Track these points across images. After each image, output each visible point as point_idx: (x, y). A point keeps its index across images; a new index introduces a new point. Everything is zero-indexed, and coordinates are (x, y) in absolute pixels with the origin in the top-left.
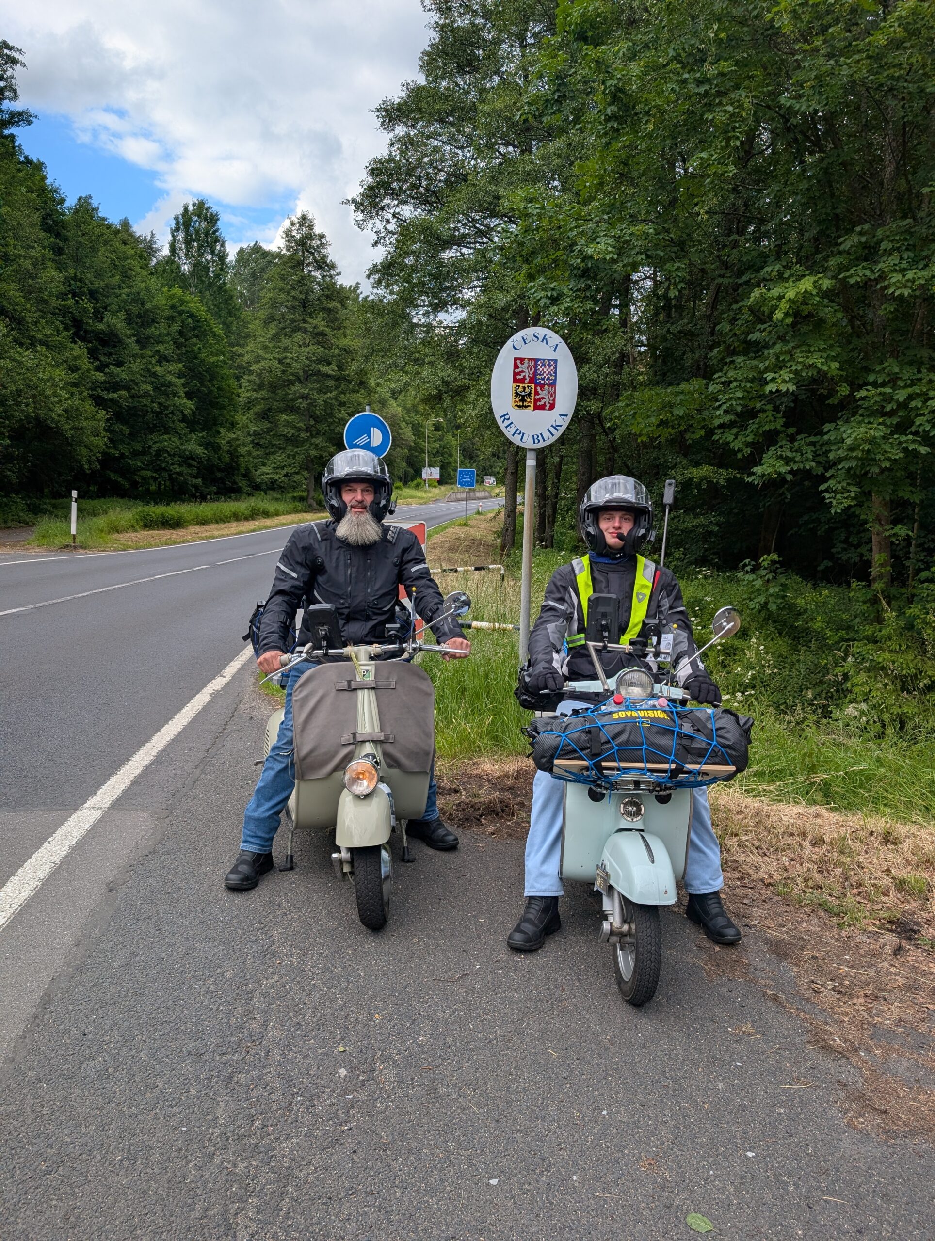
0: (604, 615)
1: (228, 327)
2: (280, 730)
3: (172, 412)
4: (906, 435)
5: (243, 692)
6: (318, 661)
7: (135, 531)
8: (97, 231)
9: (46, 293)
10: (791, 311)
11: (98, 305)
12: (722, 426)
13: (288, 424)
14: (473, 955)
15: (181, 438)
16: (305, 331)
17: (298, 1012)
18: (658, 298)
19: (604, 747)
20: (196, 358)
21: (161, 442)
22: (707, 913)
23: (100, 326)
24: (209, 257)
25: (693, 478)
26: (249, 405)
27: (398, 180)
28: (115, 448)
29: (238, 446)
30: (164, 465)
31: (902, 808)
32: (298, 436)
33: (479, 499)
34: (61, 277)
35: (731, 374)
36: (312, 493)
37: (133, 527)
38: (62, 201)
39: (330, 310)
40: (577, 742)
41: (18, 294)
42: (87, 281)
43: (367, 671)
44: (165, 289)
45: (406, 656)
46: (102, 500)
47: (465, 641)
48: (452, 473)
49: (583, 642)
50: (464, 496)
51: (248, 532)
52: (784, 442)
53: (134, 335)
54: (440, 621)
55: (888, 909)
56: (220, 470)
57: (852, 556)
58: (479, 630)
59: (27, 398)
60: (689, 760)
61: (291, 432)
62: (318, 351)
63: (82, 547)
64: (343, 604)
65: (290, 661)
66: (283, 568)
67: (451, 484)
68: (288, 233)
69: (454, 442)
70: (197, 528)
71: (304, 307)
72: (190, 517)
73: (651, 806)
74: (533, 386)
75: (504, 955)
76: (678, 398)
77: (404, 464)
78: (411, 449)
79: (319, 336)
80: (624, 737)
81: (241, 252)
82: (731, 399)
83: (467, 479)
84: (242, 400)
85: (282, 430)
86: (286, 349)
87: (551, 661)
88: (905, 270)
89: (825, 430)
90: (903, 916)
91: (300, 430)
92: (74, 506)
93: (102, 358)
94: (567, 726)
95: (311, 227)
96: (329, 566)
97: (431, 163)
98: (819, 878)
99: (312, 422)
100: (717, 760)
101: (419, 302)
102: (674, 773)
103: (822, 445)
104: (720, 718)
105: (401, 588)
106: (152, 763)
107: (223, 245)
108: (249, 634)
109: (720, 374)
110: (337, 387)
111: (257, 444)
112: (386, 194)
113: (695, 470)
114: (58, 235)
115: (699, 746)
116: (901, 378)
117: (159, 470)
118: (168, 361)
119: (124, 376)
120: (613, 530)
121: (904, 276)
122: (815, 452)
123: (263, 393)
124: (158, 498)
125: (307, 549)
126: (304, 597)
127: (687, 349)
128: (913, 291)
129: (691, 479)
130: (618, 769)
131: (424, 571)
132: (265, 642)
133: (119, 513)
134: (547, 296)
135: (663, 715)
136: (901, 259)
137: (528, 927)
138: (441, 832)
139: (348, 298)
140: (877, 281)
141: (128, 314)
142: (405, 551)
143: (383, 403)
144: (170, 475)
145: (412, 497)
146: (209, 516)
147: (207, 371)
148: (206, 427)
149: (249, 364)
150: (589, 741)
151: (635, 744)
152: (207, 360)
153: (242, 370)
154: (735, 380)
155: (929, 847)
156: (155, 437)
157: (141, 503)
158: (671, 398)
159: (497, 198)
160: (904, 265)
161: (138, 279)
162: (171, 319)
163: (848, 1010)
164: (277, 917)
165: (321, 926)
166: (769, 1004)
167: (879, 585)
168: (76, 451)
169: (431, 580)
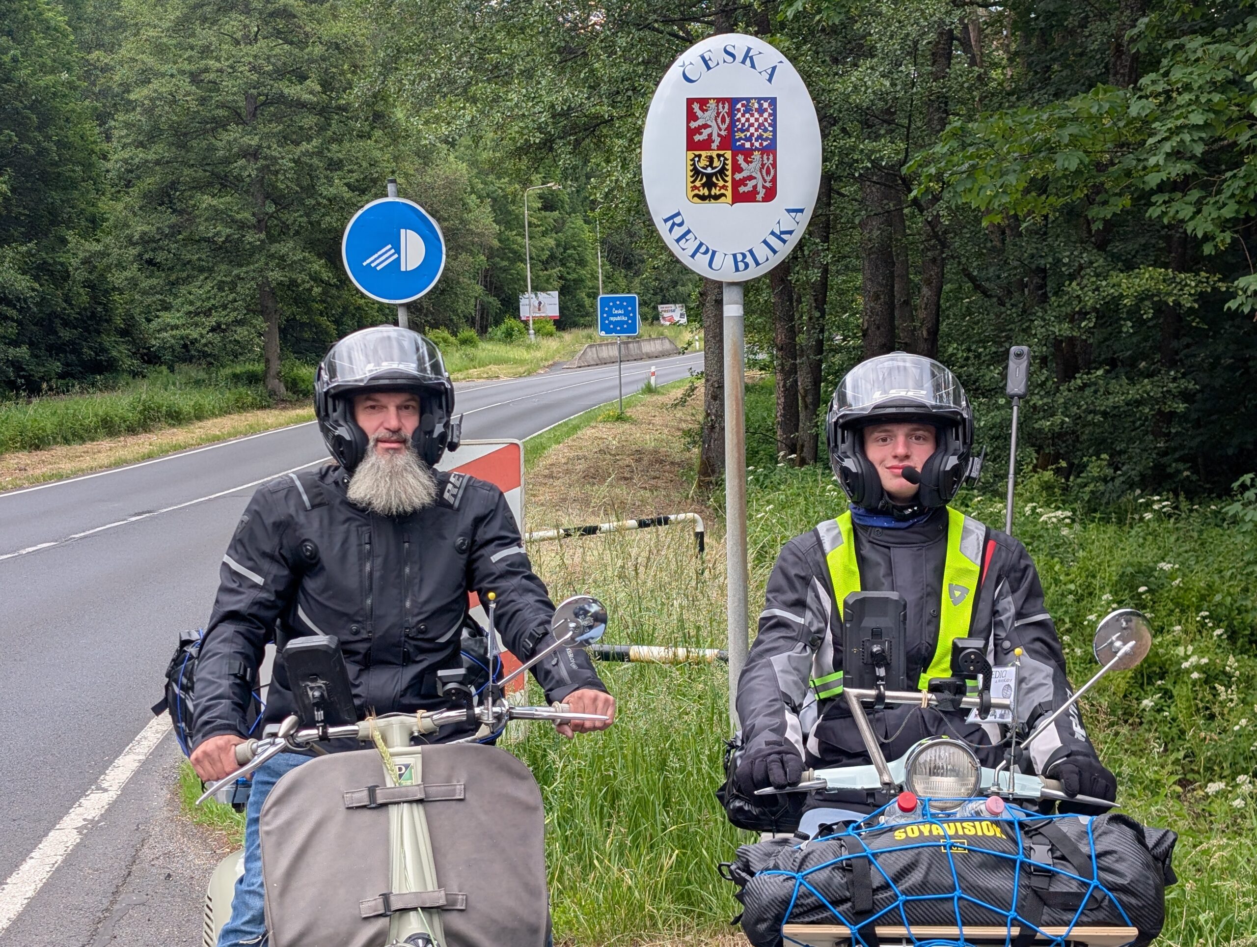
0: (877, 634)
1: (76, 7)
2: (237, 896)
5: (146, 822)
6: (309, 750)
12: (1161, 188)
13: (216, 215)
19: (880, 896)
20: (8, 80)
25: (1121, 296)
29: (108, 268)
32: (240, 240)
33: (650, 357)
35: (1177, 74)
36: (276, 366)
40: (825, 888)
43: (407, 767)
45: (484, 731)
47: (602, 695)
48: (587, 302)
49: (839, 690)
50: (614, 352)
51: (137, 460)
54: (549, 656)
56: (66, 324)
58: (645, 664)
60: (1045, 918)
61: (223, 231)
62: (277, 51)
64: (357, 633)
65: (254, 754)
66: (235, 566)
67: (585, 326)
69: (587, 234)
70: (24, 458)
74: (728, 154)
76: (1067, 131)
77: (479, 289)
78: (491, 254)
79: (279, 20)
80: (916, 877)
82: (1179, 129)
83: (618, 315)
84: (114, 165)
85: (204, 229)
86: (206, 51)
87: (781, 729)
91: (242, 226)
94: (806, 857)
96: (329, 556)
99: (271, 208)
100: (1101, 915)
102: (1018, 944)
104: (1105, 833)
105: (473, 596)
108: (166, 699)
109: (1153, 76)
110: (322, 129)
111: (150, 262)
115: (1065, 889)
120: (895, 463)
123: (159, 150)
125: (284, 526)
126: (278, 621)
130: (909, 940)
131: (518, 559)
132: (205, 718)
135: (994, 831)
142: (479, 521)
145: (500, 362)
146: (49, 428)
147: (33, 107)
148: (33, 231)
149: (127, 88)
150: (850, 885)
151: (940, 889)
152: (32, 83)
153: (109, 102)
154: (1187, 88)
158: (1050, 134)
169: (532, 578)
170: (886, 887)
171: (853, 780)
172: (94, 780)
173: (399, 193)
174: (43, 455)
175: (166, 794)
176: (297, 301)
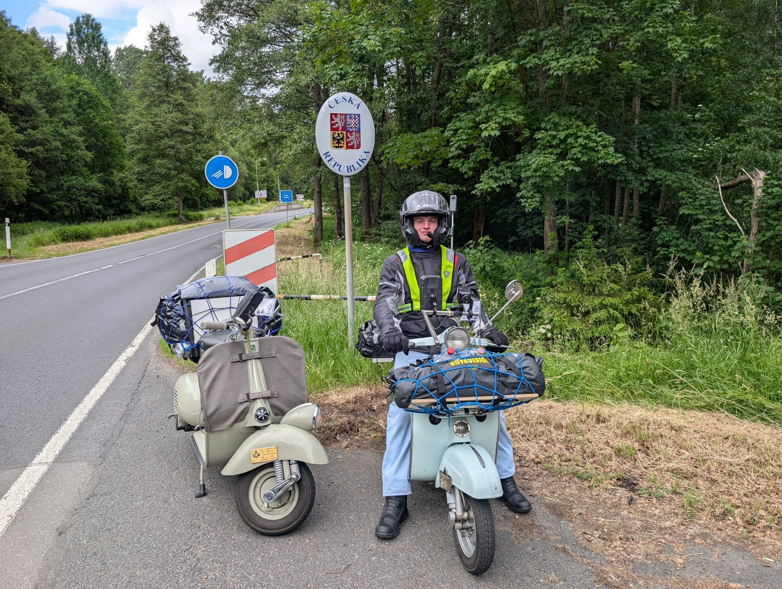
1: (113, 101)
3: (77, 160)
4: (566, 160)
5: (149, 357)
7: (56, 244)
8: (11, 35)
10: (494, 83)
11: (16, 87)
12: (453, 157)
13: (161, 166)
14: (351, 548)
15: (85, 178)
16: (169, 103)
19: (448, 387)
20: (92, 123)
21: (70, 181)
22: (507, 492)
23: (18, 102)
24: (96, 53)
26: (132, 154)
28: (36, 187)
29: (127, 182)
30: (74, 197)
32: (169, 173)
33: (295, 209)
35: (458, 124)
36: (181, 211)
37: (54, 241)
39: (185, 88)
40: (428, 385)
42: (6, 71)
43: (253, 346)
44: (65, 76)
46: (29, 223)
48: (275, 193)
50: (285, 208)
51: (139, 240)
52: (492, 167)
53: (45, 108)
55: (615, 470)
56: (115, 198)
57: (528, 233)
58: (317, 301)
60: (506, 392)
61: (164, 171)
62: (179, 116)
63: (16, 258)
67: (275, 200)
68: (151, 37)
69: (275, 173)
70: (102, 239)
71: (167, 87)
72: (95, 232)
74: (345, 133)
76: (426, 140)
77: (243, 189)
78: (246, 179)
79: (179, 107)
80: (460, 379)
81: (119, 50)
82: (459, 140)
83: (286, 197)
84: (127, 150)
85: (158, 170)
86: (156, 115)
87: (393, 324)
88: (559, 59)
89: (518, 159)
90: (625, 474)
91: (170, 169)
92: (8, 229)
93: (21, 124)
94: (419, 374)
95: (167, 32)
98: (567, 454)
99: (178, 164)
100: (525, 390)
101: (247, 82)
102: (496, 402)
103: (515, 168)
106: (85, 420)
107: (105, 45)
109: (451, 124)
110: (194, 140)
111: (141, 180)
112: (219, 9)
113: (433, 186)
115: (512, 381)
116: (560, 125)
117: (71, 200)
118: (71, 125)
119: (39, 136)
120: (424, 230)
121: (558, 62)
122: (511, 173)
123: (142, 145)
124: (71, 219)
127: (423, 110)
128: (564, 71)
133: (43, 232)
134: (337, 74)
135: (485, 361)
136: (556, 52)
137: (389, 521)
139: (197, 80)
140: (543, 65)
141: (39, 92)
143: (227, 149)
144: (79, 204)
145: (250, 210)
146: (110, 230)
147: (101, 131)
148: (102, 170)
149: (131, 126)
150: (437, 383)
151: (469, 383)
152: (100, 124)
153: (126, 130)
154: (461, 128)
155: (626, 423)
156: (65, 178)
157: (58, 224)
158: (421, 140)
159: (296, 12)
160: (558, 56)
161: (44, 68)
162: (71, 96)
163: (613, 551)
164: (198, 537)
165: (234, 539)
166: (562, 555)
167: (552, 252)
168: (6, 190)
170: (450, 383)
171: (424, 342)
172: (130, 343)
173: (223, 154)
176: (187, 192)
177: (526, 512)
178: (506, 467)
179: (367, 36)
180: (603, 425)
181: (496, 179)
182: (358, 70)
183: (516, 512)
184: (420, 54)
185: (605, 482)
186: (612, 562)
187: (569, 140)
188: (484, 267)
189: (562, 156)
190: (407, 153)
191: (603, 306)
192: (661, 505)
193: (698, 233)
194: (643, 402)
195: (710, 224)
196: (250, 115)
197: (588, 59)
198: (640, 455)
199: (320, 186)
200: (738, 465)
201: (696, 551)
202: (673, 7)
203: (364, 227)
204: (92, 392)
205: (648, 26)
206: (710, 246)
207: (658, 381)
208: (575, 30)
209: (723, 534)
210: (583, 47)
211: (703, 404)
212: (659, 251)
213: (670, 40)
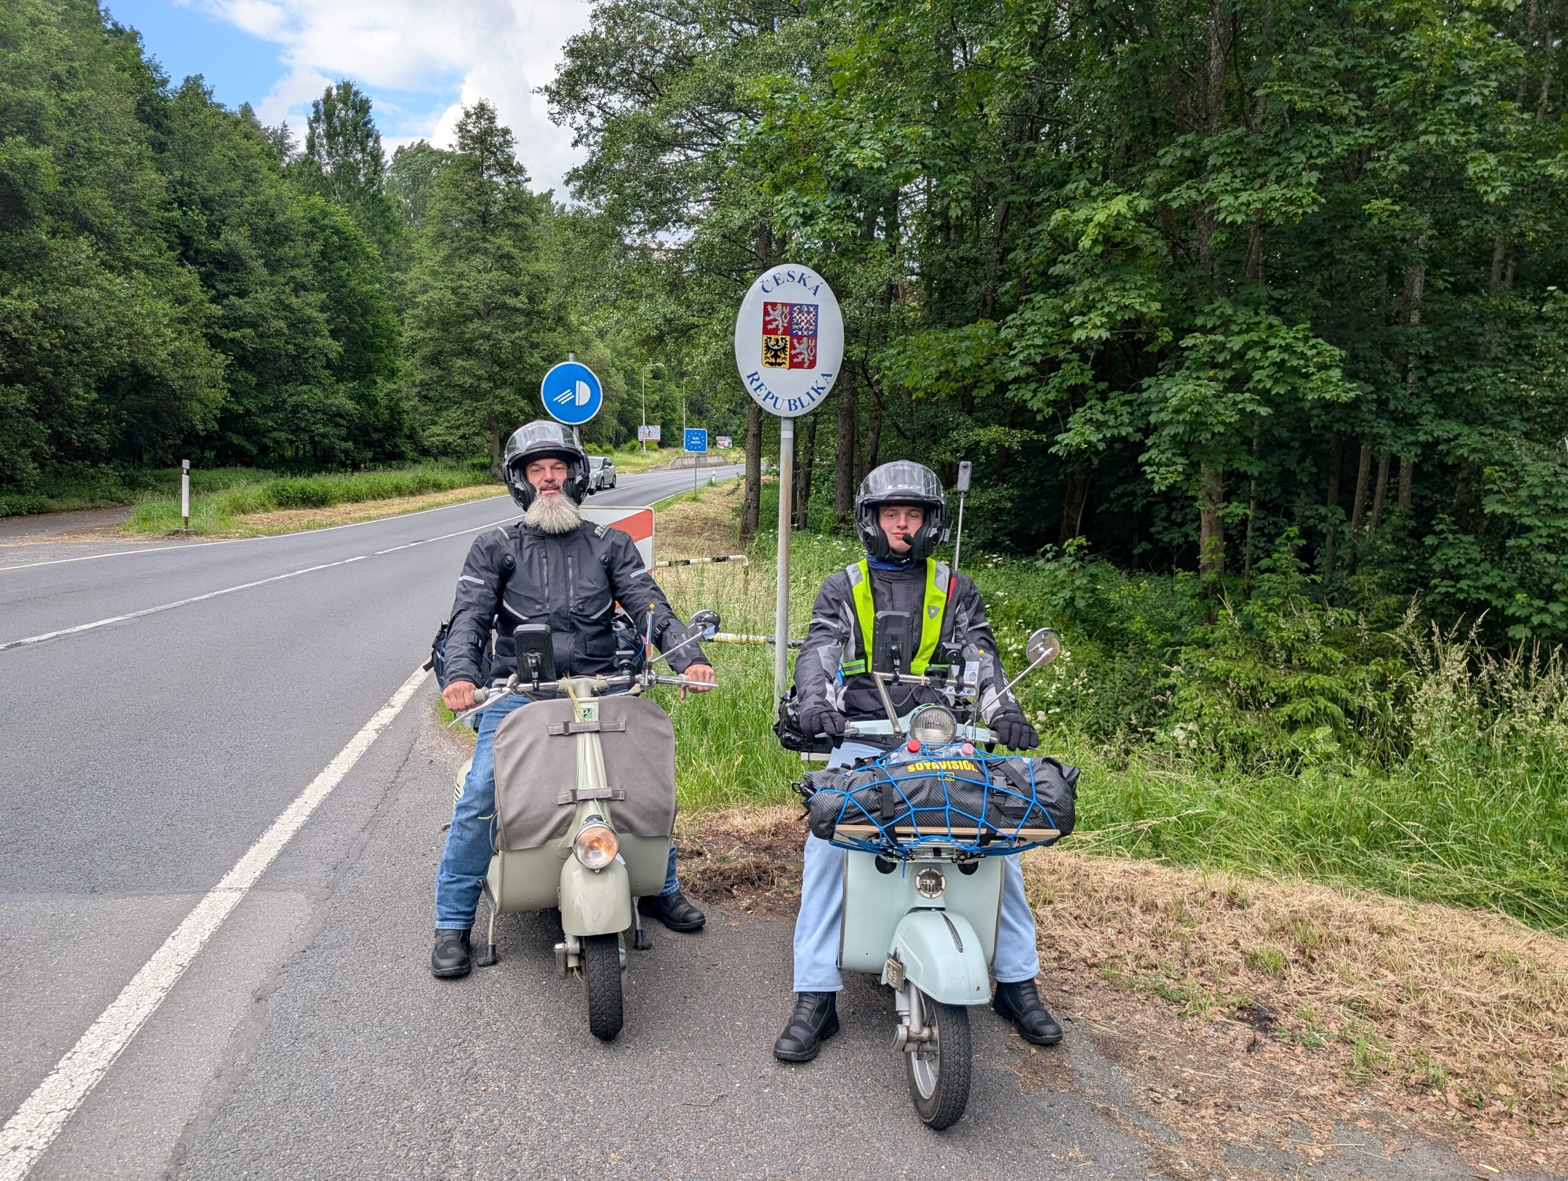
0: (895, 639)
1: (385, 246)
3: (313, 357)
4: (1243, 393)
5: (418, 727)
7: (267, 510)
8: (211, 122)
9: (144, 202)
10: (1101, 238)
11: (213, 217)
12: (1016, 380)
13: (465, 371)
14: (730, 1070)
15: (325, 390)
16: (486, 252)
17: (510, 1155)
18: (934, 216)
19: (899, 808)
20: (344, 286)
21: (299, 395)
22: (1020, 1006)
23: (216, 245)
24: (359, 156)
25: (980, 441)
26: (413, 348)
27: (604, 65)
28: (239, 403)
29: (400, 399)
30: (303, 425)
31: (1248, 859)
32: (478, 386)
33: (712, 465)
34: (163, 180)
35: (1028, 315)
37: (263, 505)
38: (164, 82)
39: (517, 226)
40: (864, 802)
41: (106, 203)
42: (198, 187)
43: (589, 710)
44: (302, 198)
46: (222, 470)
47: (708, 670)
48: (677, 432)
50: (692, 461)
51: (415, 511)
52: (1093, 402)
53: (261, 256)
55: (1238, 992)
56: (376, 430)
57: (1175, 537)
58: (723, 644)
59: (120, 339)
60: (1003, 822)
61: (468, 381)
62: (503, 278)
63: (196, 533)
64: (540, 610)
66: (467, 577)
67: (676, 446)
68: (462, 128)
69: (678, 394)
70: (349, 507)
71: (484, 222)
72: (337, 492)
73: (953, 878)
74: (788, 338)
75: (770, 1067)
76: (964, 345)
77: (615, 422)
78: (623, 402)
79: (505, 261)
80: (922, 796)
81: (401, 150)
82: (1028, 347)
83: (696, 441)
84: (405, 340)
85: (457, 379)
86: (461, 276)
87: (823, 694)
88: (1239, 190)
89: (1144, 386)
90: (1256, 1000)
91: (480, 378)
92: (185, 479)
93: (219, 286)
94: (852, 781)
95: (491, 119)
96: (521, 565)
97: (646, 43)
98: (1153, 955)
99: (496, 369)
100: (1037, 822)
101: (633, 218)
102: (985, 839)
103: (1140, 405)
104: (1040, 769)
106: (305, 826)
107: (377, 140)
108: (432, 661)
109: (1014, 315)
110: (528, 324)
111: (425, 397)
112: (589, 82)
113: (981, 432)
114: (158, 126)
115: (1015, 805)
116: (1235, 322)
117: (297, 430)
118: (306, 290)
119: (248, 309)
120: (898, 531)
121: (1237, 198)
122: (1131, 414)
123: (432, 332)
124: (296, 467)
125: (491, 549)
127: (971, 280)
128: (1247, 215)
129: (978, 443)
130: (915, 836)
131: (645, 577)
132: (451, 669)
133: (245, 487)
134: (798, 213)
135: (970, 767)
136: (1234, 176)
137: (799, 1032)
138: (682, 908)
139: (540, 211)
140: (1206, 203)
141: (254, 229)
142: (616, 547)
143: (587, 344)
144: (312, 438)
145: (626, 464)
146: (364, 490)
147: (360, 302)
148: (357, 375)
149: (414, 294)
150: (881, 800)
151: (937, 804)
152: (358, 289)
153: (404, 302)
154: (1033, 323)
155: (1283, 911)
156: (290, 388)
157: (273, 474)
158: (954, 345)
159: (731, 87)
160: (1237, 184)
161: (266, 184)
162: (310, 236)
163: (1196, 1124)
164: (478, 1028)
165: (536, 1037)
166: (1101, 1120)
167: (1209, 576)
168: (186, 406)
169: (656, 589)
170: (903, 802)
171: (874, 729)
172: (386, 700)
173: (577, 359)
174: (360, 505)
175: (430, 710)
177: (1051, 1044)
178: (1020, 962)
179: (857, 143)
180: (1238, 912)
181: (1099, 426)
182: (838, 207)
183: (1033, 1043)
184: (959, 177)
185: (1212, 1009)
186: (1190, 1140)
187: (1250, 354)
188: (1073, 599)
189: (1237, 383)
190: (926, 367)
191: (1306, 692)
192: (1309, 1057)
193: (1524, 553)
194: (1339, 879)
195: (1549, 536)
196: (633, 282)
197: (1299, 193)
198: (1295, 971)
199: (760, 425)
200: (1484, 1005)
201: (1353, 1141)
202: (1482, 94)
203: (840, 507)
204: (318, 781)
205: (1425, 132)
206: (1546, 581)
207: (1373, 842)
208: (1276, 135)
209: (1416, 1118)
210: (1290, 169)
211: (1457, 892)
212: (1436, 586)
213: (1473, 159)
